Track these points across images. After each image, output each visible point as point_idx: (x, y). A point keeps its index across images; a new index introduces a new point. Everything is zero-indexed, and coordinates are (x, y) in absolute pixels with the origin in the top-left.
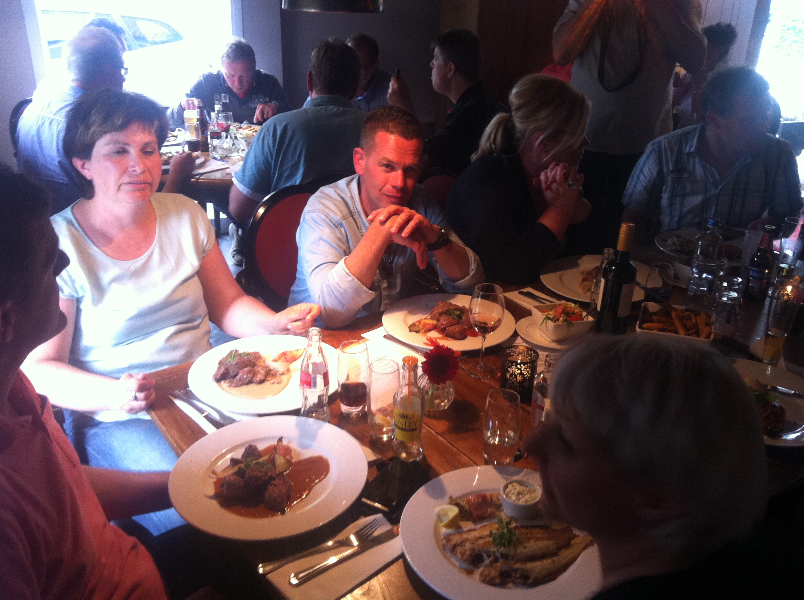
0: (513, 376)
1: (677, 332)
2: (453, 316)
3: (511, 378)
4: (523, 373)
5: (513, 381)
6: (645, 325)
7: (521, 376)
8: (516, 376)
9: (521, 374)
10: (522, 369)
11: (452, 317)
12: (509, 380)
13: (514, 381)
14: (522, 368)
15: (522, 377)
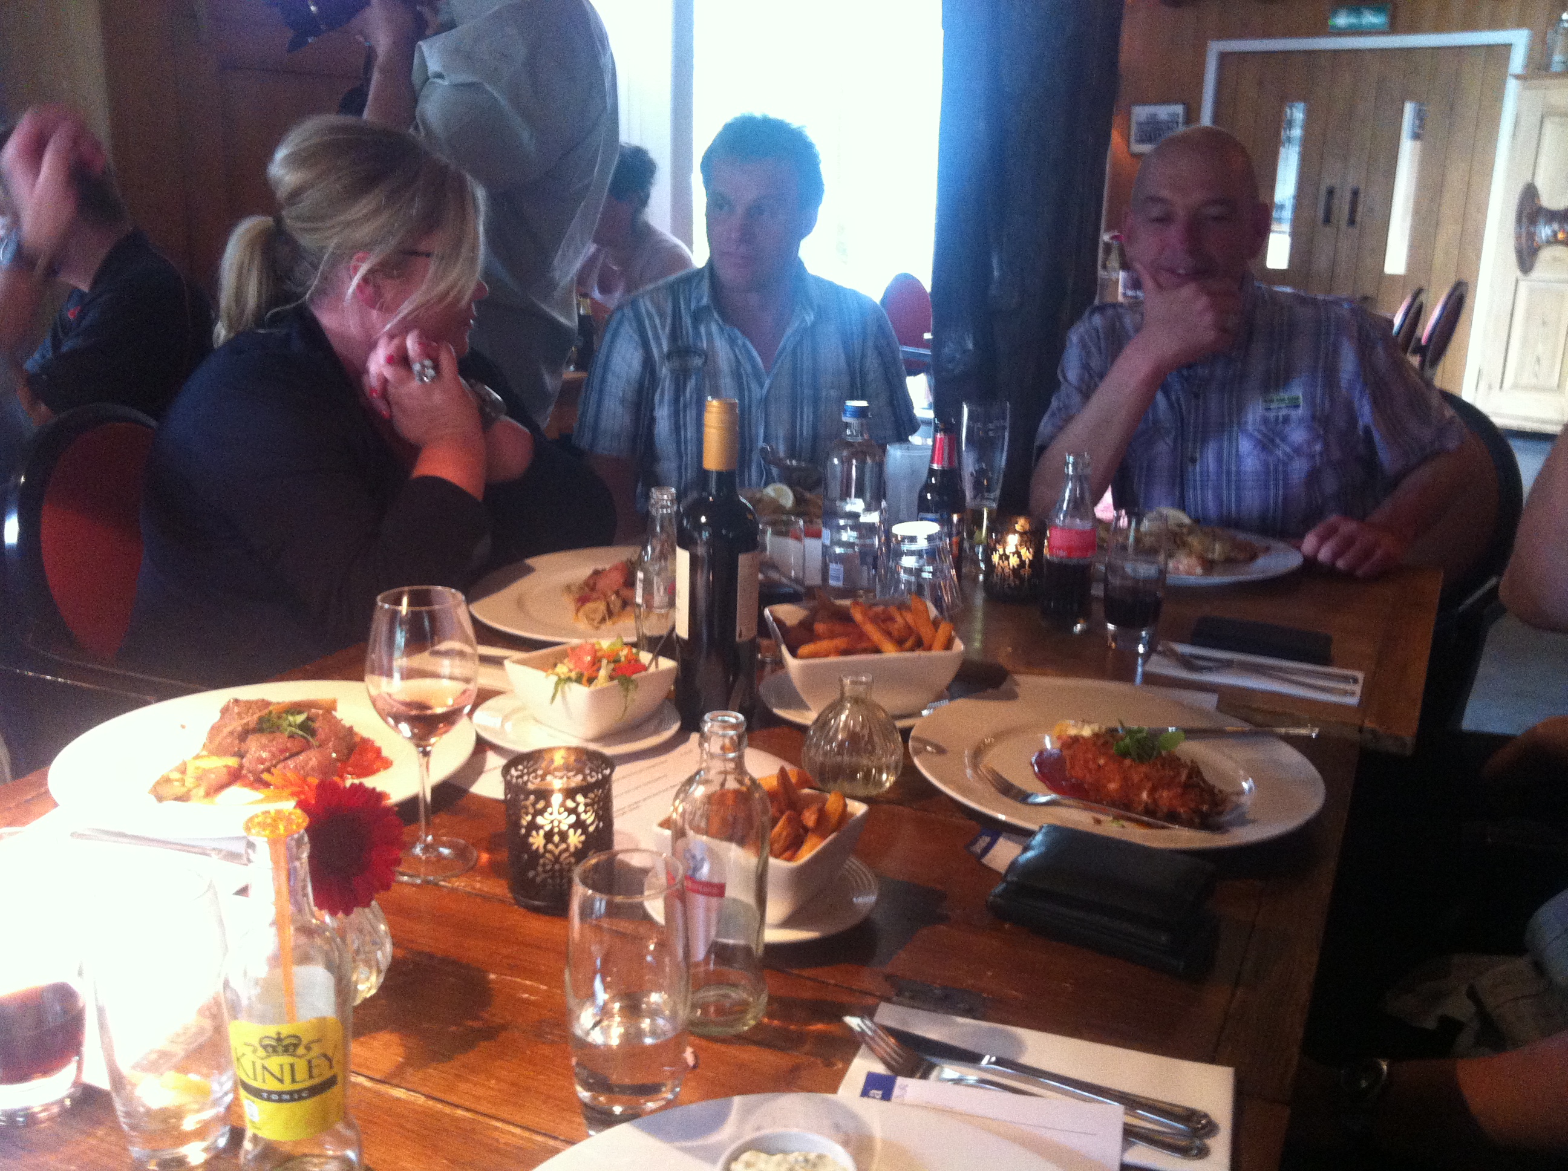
0: (556, 839)
1: (877, 650)
2: (289, 729)
3: (550, 846)
4: (585, 821)
5: (557, 852)
6: (804, 650)
7: (579, 831)
8: (564, 836)
9: (579, 824)
10: (581, 808)
11: (287, 734)
12: (543, 856)
13: (561, 853)
14: (578, 804)
15: (581, 834)
